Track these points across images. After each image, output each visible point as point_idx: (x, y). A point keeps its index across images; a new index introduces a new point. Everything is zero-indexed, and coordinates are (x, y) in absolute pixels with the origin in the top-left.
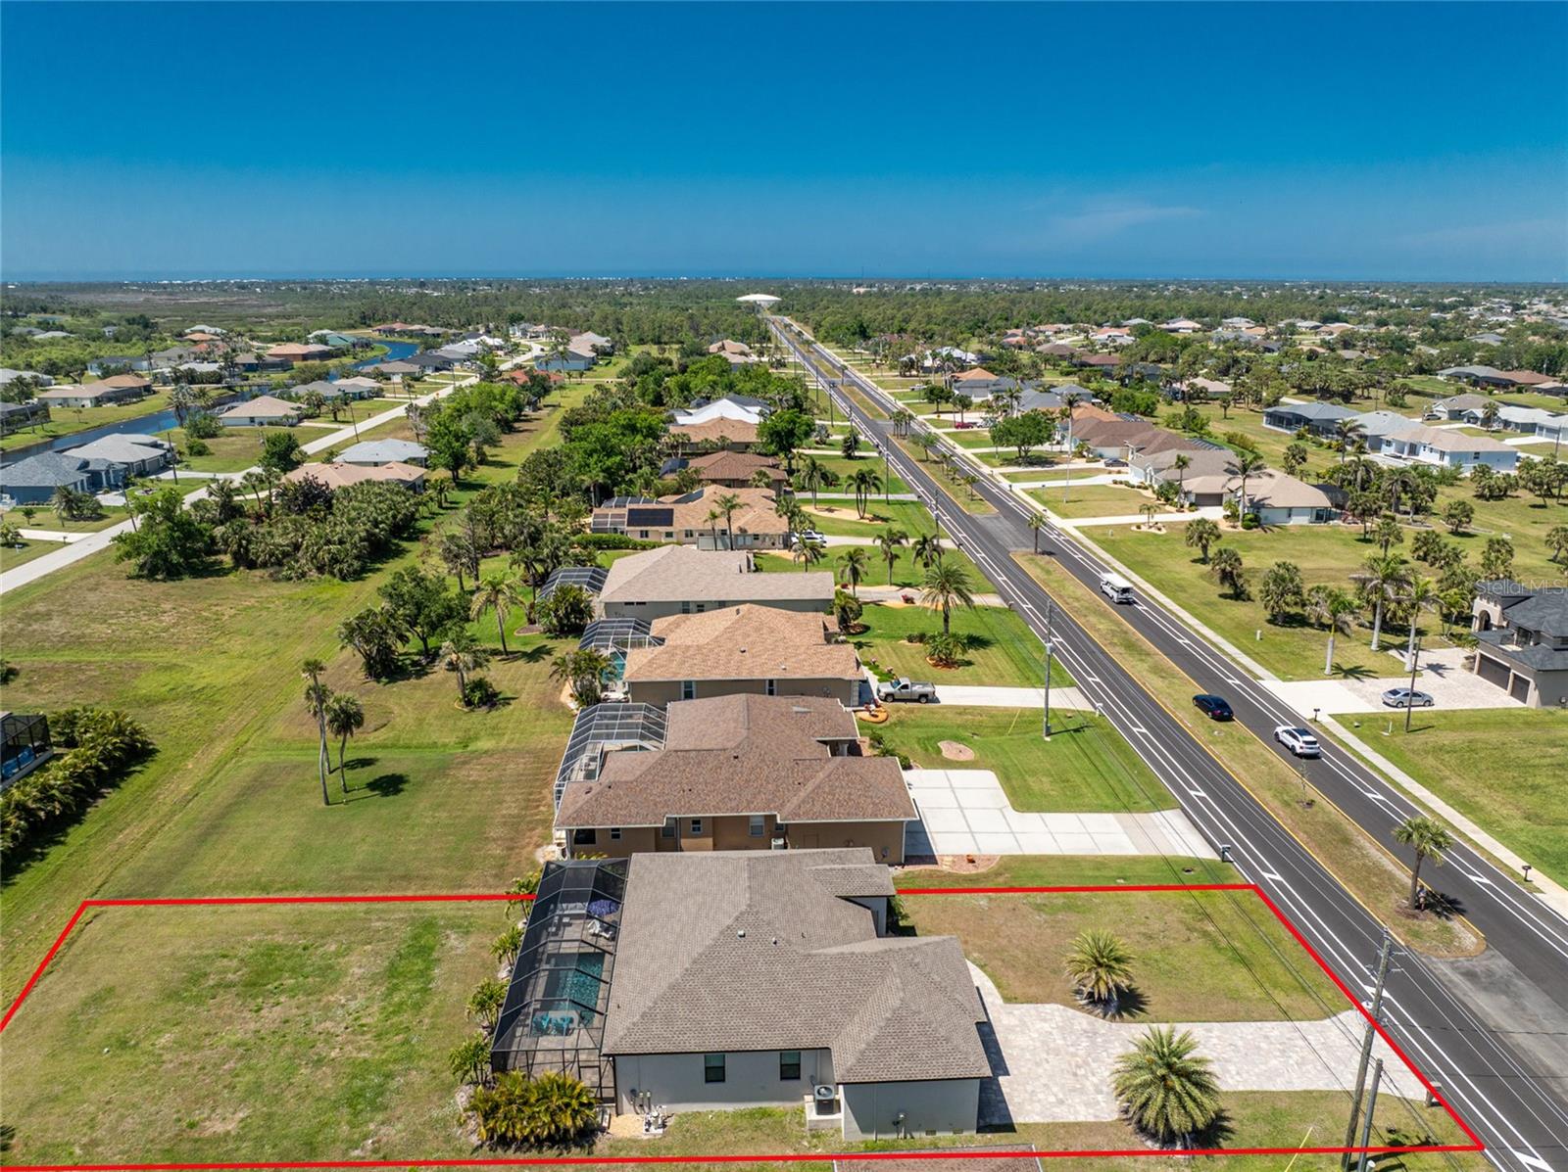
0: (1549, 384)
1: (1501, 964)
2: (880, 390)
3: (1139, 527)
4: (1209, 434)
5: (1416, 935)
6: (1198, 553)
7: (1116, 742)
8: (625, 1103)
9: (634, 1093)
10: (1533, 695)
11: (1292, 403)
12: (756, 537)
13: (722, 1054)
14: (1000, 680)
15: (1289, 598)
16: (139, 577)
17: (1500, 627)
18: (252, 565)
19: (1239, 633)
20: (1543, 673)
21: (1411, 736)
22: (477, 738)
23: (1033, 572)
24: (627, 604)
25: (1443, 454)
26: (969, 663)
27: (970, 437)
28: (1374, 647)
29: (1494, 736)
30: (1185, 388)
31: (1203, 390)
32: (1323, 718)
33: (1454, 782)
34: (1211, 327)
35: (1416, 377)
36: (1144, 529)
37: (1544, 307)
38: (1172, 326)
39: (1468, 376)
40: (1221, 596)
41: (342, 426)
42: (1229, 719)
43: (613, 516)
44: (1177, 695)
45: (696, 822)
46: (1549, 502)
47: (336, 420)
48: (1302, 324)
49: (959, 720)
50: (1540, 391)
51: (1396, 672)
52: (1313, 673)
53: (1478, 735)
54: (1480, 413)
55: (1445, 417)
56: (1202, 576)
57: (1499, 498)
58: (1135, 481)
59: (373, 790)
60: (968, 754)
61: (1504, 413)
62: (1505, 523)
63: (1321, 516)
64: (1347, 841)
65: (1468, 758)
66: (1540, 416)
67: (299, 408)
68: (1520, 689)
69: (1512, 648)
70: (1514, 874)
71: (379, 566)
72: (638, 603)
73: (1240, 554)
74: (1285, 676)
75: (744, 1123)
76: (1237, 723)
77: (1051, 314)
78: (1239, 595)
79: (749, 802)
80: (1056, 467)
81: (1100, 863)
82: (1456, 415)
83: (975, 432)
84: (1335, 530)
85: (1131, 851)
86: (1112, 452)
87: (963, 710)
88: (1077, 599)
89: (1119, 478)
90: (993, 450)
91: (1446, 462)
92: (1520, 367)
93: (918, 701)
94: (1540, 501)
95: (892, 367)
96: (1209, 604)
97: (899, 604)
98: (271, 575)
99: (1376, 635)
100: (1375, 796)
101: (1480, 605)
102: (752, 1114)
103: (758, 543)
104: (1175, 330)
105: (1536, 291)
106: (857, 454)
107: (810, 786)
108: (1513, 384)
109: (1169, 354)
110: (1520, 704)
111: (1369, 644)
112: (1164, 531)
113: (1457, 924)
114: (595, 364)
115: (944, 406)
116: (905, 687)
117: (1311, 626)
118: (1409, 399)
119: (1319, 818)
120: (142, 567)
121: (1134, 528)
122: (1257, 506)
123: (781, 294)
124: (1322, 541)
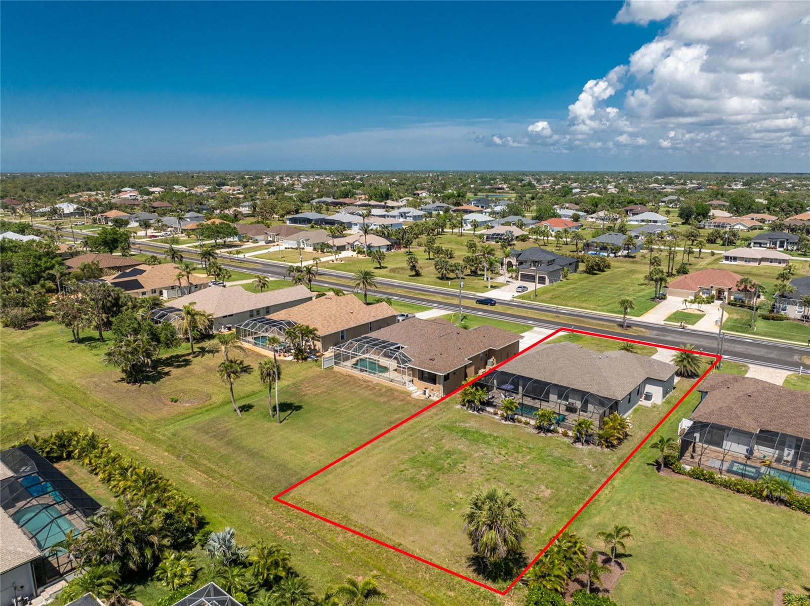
0: (359, 203)
3: (333, 261)
5: (635, 332)
10: (547, 280)
12: (197, 286)
17: (516, 265)
19: (440, 284)
20: (550, 274)
24: (224, 317)
25: (380, 226)
30: (232, 213)
36: (335, 261)
39: (324, 202)
40: (410, 276)
42: (495, 304)
54: (364, 212)
58: (293, 247)
61: (373, 212)
66: (383, 212)
68: (542, 280)
69: (533, 268)
72: (229, 316)
74: (479, 292)
75: (638, 413)
78: (418, 274)
79: (480, 347)
80: (244, 247)
84: (395, 253)
86: (261, 238)
89: (285, 247)
90: (198, 243)
100: (565, 311)
102: (635, 411)
108: (345, 204)
110: (543, 285)
112: (343, 262)
117: (455, 278)
119: (566, 318)
121: (331, 262)
122: (369, 247)
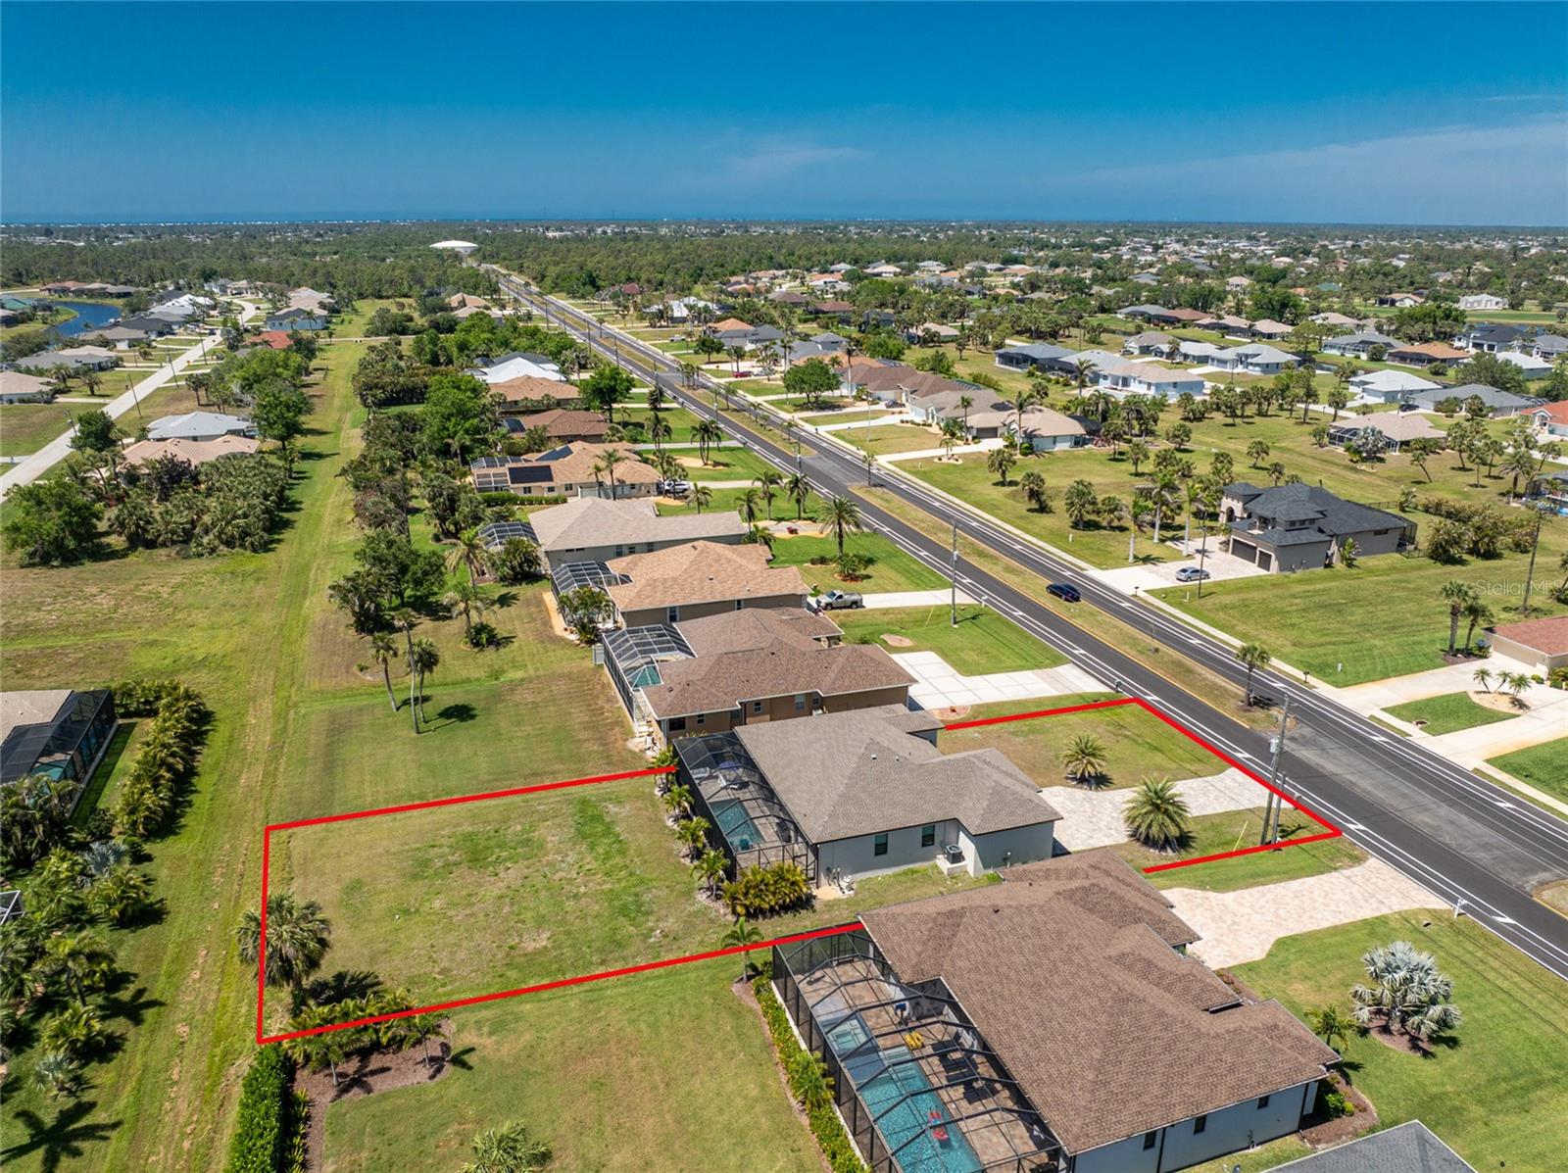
0: (1207, 320)
1: (1307, 731)
2: (640, 342)
3: (940, 459)
4: (955, 375)
5: (1254, 721)
6: (998, 477)
7: (1006, 623)
8: (823, 879)
9: (829, 870)
10: (1274, 564)
11: (1016, 344)
12: (633, 486)
13: (885, 834)
14: (898, 588)
15: (1089, 508)
16: (33, 565)
17: (1242, 518)
18: (151, 545)
19: (1054, 537)
20: (1281, 549)
21: (1203, 601)
22: (504, 672)
23: (876, 502)
24: (567, 550)
25: (1149, 385)
26: (868, 577)
27: (751, 385)
28: (1156, 540)
29: (1256, 595)
30: (920, 333)
31: (936, 334)
32: (1141, 594)
33: (1241, 628)
34: (910, 271)
35: (1099, 315)
36: (944, 460)
37: (1177, 247)
38: (876, 271)
39: (1142, 314)
40: (1029, 510)
41: (107, 400)
42: (1077, 599)
43: (495, 475)
44: (1035, 587)
45: (758, 703)
46: (1238, 421)
47: (93, 394)
48: (989, 266)
49: (886, 619)
50: (1199, 326)
51: (1178, 556)
52: (1120, 562)
53: (1245, 595)
54: (1166, 348)
55: (1136, 352)
56: (1007, 496)
57: (1199, 420)
58: (918, 420)
59: (448, 718)
60: (907, 642)
61: (1186, 347)
62: (1210, 440)
63: (1079, 442)
64: (1189, 671)
65: (1244, 609)
66: (1209, 349)
67: (48, 383)
68: (1265, 562)
69: (1256, 532)
70: (1298, 680)
71: (276, 537)
72: (577, 550)
73: (1043, 476)
74: (1101, 566)
75: (904, 879)
76: (1083, 601)
77: (760, 260)
78: (1043, 509)
79: (795, 685)
80: (845, 411)
81: (1039, 701)
82: (1145, 350)
83: (754, 381)
84: (1090, 452)
85: (1055, 693)
86: (888, 395)
87: (886, 612)
88: (922, 521)
89: (904, 417)
90: (784, 396)
91: (1152, 392)
92: (1179, 305)
93: (850, 607)
94: (1230, 421)
95: (642, 318)
96: (1022, 517)
97: (786, 535)
98: (178, 553)
99: (1157, 533)
100: (1195, 642)
101: (1227, 503)
102: (905, 873)
103: (634, 491)
104: (879, 275)
105: (1166, 229)
106: (663, 405)
107: (835, 668)
108: (1179, 321)
109: (890, 300)
110: (1265, 572)
111: (1152, 538)
112: (960, 462)
113: (1274, 711)
114: (329, 322)
115: (714, 356)
116: (840, 597)
117: (1104, 528)
118: (1104, 337)
119: (1166, 659)
120: (32, 555)
121: (937, 460)
122: (1030, 436)
123: (474, 239)
124: (1084, 463)
